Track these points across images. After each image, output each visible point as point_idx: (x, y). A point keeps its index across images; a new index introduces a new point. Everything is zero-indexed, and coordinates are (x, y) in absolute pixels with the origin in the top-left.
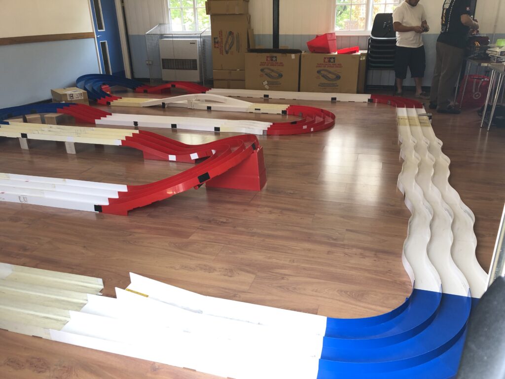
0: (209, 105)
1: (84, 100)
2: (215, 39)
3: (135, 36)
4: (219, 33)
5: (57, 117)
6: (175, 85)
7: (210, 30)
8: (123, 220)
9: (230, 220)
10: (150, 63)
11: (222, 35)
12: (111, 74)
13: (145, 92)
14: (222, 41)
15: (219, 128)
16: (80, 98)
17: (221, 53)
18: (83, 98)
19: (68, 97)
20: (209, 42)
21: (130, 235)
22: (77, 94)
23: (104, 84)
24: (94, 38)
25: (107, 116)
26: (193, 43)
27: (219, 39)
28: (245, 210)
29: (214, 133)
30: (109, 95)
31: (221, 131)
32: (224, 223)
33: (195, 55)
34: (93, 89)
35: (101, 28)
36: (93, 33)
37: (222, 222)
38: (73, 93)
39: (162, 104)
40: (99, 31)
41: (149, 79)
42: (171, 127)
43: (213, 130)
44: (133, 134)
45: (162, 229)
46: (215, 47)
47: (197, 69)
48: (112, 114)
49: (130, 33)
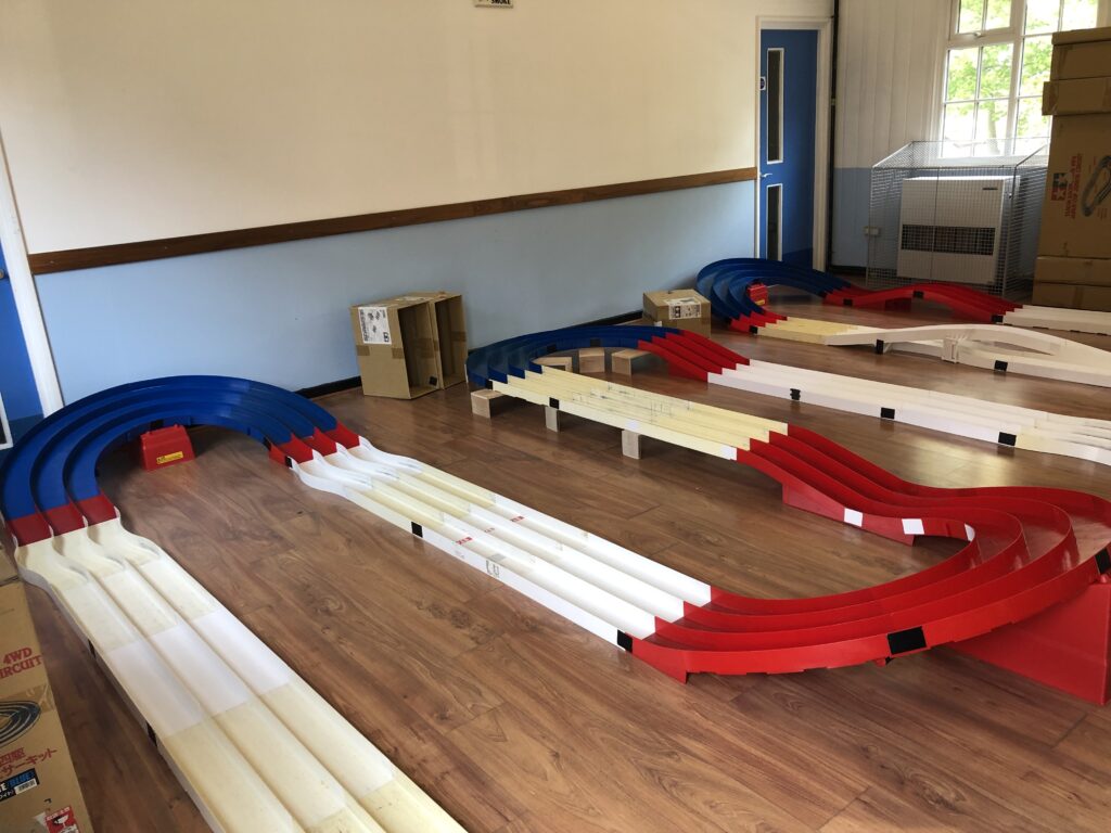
0: (1002, 358)
1: (703, 320)
2: (1056, 176)
3: (851, 170)
4: (1073, 162)
5: (632, 360)
6: (922, 293)
7: (1046, 152)
8: (670, 695)
9: (969, 803)
10: (875, 232)
11: (1079, 166)
12: (780, 259)
13: (848, 303)
14: (1077, 183)
15: (1014, 437)
16: (693, 316)
17: (1071, 212)
18: (699, 316)
19: (671, 313)
20: (1040, 185)
21: (670, 755)
22: (690, 304)
23: (756, 282)
24: (756, 179)
25: (738, 365)
26: (991, 188)
27: (1069, 178)
28: (1030, 775)
29: (996, 448)
30: (759, 310)
31: (1017, 445)
32: (947, 805)
33: (993, 217)
34: (729, 295)
35: (774, 155)
36: (756, 168)
37: (941, 801)
38: (681, 304)
39: (875, 343)
40: (768, 163)
41: (864, 269)
42: (879, 415)
43: (995, 439)
44: (773, 435)
45: (757, 763)
46: (1054, 198)
47: (991, 254)
48: (751, 361)
49: (840, 164)
